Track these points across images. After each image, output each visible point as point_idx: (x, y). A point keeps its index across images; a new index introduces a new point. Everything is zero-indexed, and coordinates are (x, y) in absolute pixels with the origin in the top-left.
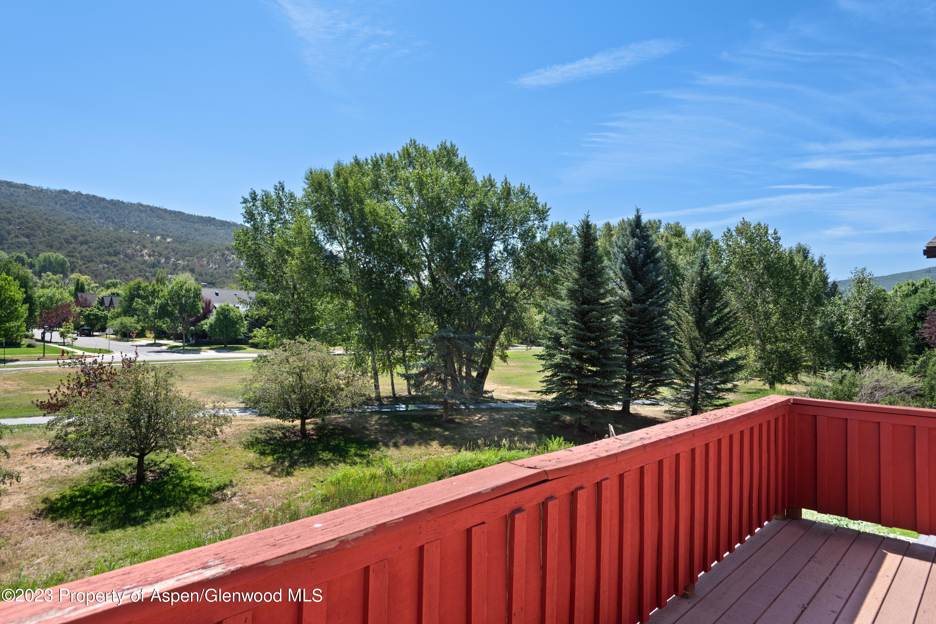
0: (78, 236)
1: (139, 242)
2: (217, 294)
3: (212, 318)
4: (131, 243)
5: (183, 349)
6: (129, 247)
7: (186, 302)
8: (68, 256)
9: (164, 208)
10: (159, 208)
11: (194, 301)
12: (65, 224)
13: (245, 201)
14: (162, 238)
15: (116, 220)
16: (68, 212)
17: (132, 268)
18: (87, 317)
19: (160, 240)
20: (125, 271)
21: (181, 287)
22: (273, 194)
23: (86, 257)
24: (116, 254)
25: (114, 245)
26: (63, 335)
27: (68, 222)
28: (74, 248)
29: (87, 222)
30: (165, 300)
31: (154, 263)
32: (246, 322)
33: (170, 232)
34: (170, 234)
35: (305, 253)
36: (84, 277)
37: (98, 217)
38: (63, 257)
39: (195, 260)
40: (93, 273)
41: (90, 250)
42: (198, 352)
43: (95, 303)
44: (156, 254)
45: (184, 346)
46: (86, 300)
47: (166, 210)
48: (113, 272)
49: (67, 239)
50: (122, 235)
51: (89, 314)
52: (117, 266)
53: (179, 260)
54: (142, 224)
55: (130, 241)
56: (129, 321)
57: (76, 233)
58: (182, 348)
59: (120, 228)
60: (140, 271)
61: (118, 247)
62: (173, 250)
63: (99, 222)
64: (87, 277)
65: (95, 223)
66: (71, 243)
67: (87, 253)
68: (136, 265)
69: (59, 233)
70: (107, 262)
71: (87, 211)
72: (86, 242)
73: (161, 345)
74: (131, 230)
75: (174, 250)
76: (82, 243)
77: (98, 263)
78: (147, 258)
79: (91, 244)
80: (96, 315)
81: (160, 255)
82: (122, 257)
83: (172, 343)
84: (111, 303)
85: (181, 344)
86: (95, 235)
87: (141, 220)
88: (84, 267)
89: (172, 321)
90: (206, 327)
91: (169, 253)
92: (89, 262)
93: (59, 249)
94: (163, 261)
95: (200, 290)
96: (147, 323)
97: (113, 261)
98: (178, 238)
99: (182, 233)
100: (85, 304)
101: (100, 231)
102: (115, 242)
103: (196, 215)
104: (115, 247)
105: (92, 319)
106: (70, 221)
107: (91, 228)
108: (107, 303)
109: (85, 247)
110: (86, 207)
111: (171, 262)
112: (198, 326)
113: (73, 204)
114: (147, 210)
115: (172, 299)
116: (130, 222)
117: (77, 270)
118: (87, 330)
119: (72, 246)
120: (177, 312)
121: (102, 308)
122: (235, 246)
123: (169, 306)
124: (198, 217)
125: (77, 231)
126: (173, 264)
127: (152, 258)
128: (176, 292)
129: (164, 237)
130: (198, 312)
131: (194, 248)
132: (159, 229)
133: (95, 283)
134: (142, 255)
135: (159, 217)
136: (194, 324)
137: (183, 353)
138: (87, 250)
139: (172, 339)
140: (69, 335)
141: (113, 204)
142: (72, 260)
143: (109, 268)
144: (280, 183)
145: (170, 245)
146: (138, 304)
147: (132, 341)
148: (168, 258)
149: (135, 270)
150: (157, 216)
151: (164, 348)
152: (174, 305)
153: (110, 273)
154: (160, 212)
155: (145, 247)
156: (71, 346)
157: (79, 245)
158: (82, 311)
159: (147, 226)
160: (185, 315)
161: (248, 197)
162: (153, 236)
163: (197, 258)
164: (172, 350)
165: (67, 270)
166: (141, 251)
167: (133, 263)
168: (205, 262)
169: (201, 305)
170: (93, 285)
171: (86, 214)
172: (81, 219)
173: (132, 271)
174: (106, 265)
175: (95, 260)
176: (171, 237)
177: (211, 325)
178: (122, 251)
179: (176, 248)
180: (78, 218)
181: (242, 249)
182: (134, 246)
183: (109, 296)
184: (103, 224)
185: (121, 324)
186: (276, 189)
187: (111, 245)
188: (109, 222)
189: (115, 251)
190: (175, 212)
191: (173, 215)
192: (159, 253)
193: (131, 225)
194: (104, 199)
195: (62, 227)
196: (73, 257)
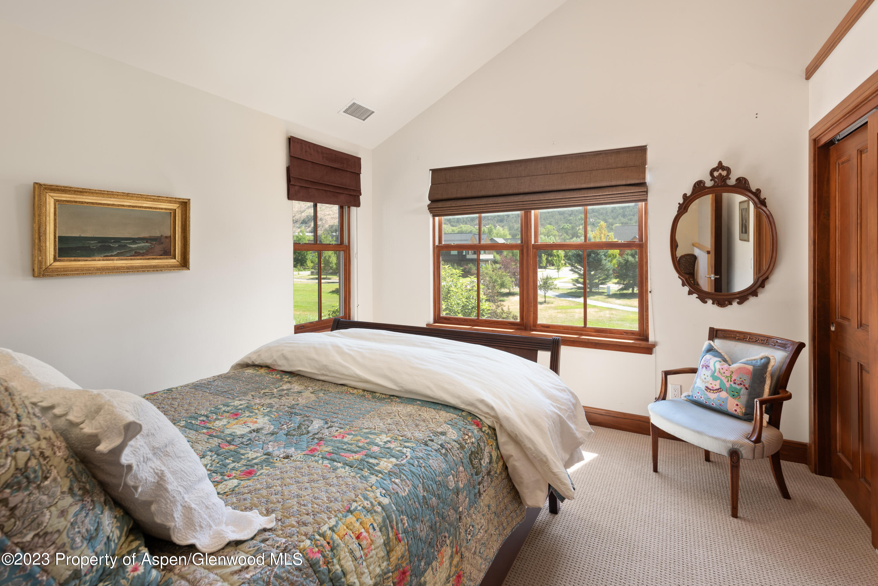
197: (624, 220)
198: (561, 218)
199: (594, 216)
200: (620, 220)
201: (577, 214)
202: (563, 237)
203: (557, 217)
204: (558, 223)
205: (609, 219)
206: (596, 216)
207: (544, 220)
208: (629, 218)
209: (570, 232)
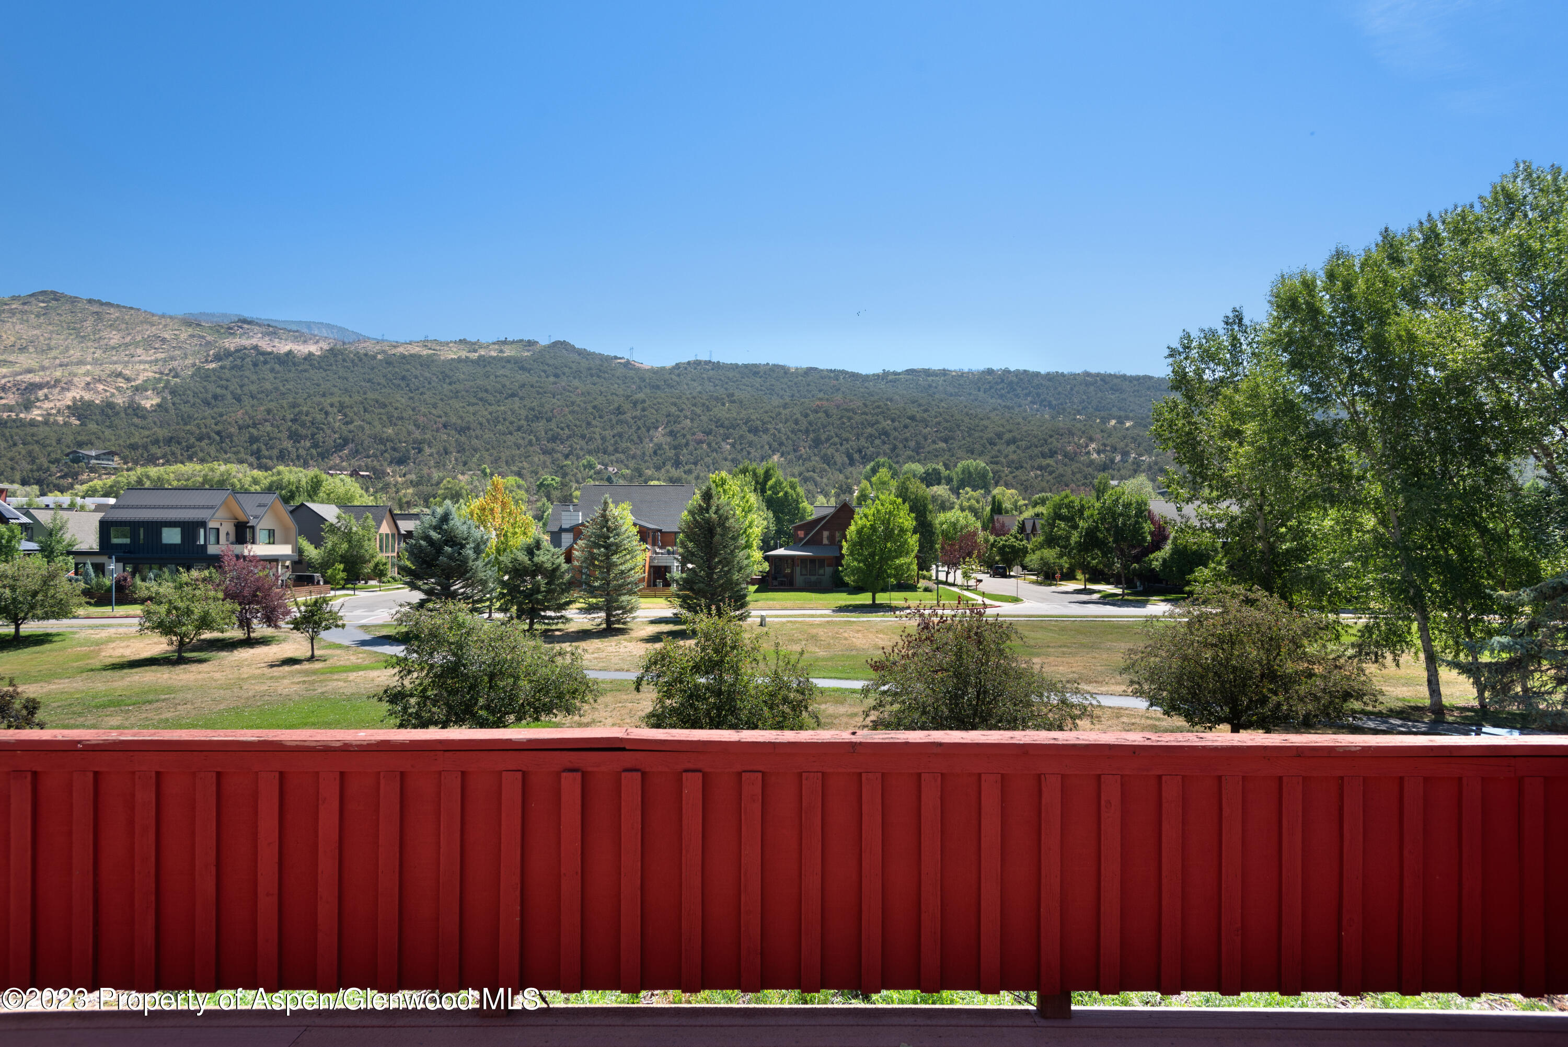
0: (1003, 433)
1: (1083, 432)
3: (1167, 550)
4: (1073, 435)
5: (1122, 600)
6: (1069, 443)
7: (1124, 524)
8: (991, 463)
9: (1121, 373)
10: (1115, 375)
11: (1137, 522)
12: (988, 418)
13: (1173, 353)
14: (1118, 422)
15: (1054, 402)
16: (993, 400)
17: (1073, 473)
18: (1002, 550)
19: (1114, 426)
20: (1064, 479)
21: (1117, 500)
22: (1221, 332)
23: (1013, 462)
24: (1052, 453)
25: (1050, 440)
26: (966, 575)
27: (992, 415)
28: (999, 451)
29: (1017, 410)
30: (1094, 521)
31: (1105, 463)
33: (1131, 411)
34: (1131, 415)
35: (1268, 432)
36: (1010, 491)
37: (1031, 402)
38: (983, 465)
40: (1022, 485)
41: (1019, 452)
42: (1143, 604)
43: (1014, 530)
44: (1108, 448)
45: (1123, 595)
46: (1003, 525)
47: (1124, 377)
48: (1048, 482)
49: (991, 439)
50: (1061, 425)
51: (1004, 546)
52: (1053, 472)
53: (1143, 455)
54: (1090, 403)
55: (1071, 433)
56: (1050, 554)
57: (1001, 429)
58: (1120, 597)
59: (1059, 413)
60: (1086, 478)
61: (1055, 443)
62: (1134, 440)
63: (1031, 409)
64: (1013, 491)
65: (1025, 411)
66: (995, 444)
67: (1013, 457)
68: (1079, 468)
69: (982, 431)
70: (1040, 468)
71: (1017, 396)
72: (1013, 441)
73: (1093, 592)
74: (1075, 415)
75: (1136, 440)
76: (1008, 443)
77: (1029, 469)
78: (1095, 456)
79: (1020, 443)
80: (1012, 547)
81: (1114, 449)
82: (1060, 457)
83: (1109, 589)
84: (1034, 528)
85: (1119, 591)
86: (1025, 428)
87: (1088, 398)
88: (1010, 477)
89: (1105, 554)
90: (1156, 564)
91: (1127, 446)
92: (1017, 469)
93: (981, 454)
94: (1118, 458)
95: (1146, 504)
96: (1074, 558)
97: (1048, 465)
98: (1142, 419)
99: (1149, 410)
100: (999, 531)
101: (1032, 423)
102: (1051, 436)
104: (1051, 443)
105: (1008, 553)
106: (994, 413)
107: (1020, 420)
108: (1029, 529)
109: (1012, 447)
110: (1015, 390)
111: (1131, 460)
112: (1145, 562)
113: (999, 387)
114: (1096, 382)
115: (1103, 519)
116: (1073, 403)
117: (1002, 482)
118: (1001, 568)
119: (996, 448)
120: (1111, 540)
121: (1020, 537)
122: (1156, 430)
123: (1099, 531)
125: (1003, 426)
126: (1134, 463)
127: (1102, 456)
128: (1110, 508)
129: (1121, 422)
130: (1144, 539)
132: (1115, 409)
133: (1024, 499)
134: (1088, 453)
135: (1114, 389)
136: (1138, 559)
137: (1120, 606)
138: (1015, 452)
139: (1111, 584)
140: (973, 575)
141: (1050, 380)
142: (996, 467)
143: (1043, 476)
144: (1235, 310)
145: (1129, 432)
146: (1060, 529)
147: (1056, 585)
148: (1125, 454)
149: (1078, 476)
150: (1112, 389)
151: (1095, 596)
152: (1108, 530)
153: (1044, 484)
154: (1115, 381)
155: (1091, 440)
156: (975, 590)
157: (1005, 445)
158: (995, 541)
159: (1097, 406)
160: (1124, 545)
161: (1176, 344)
162: (1105, 420)
164: (1107, 600)
165: (990, 483)
166: (1087, 446)
167: (1075, 466)
169: (1147, 527)
170: (1021, 502)
171: (1016, 399)
172: (1008, 408)
173: (1074, 479)
174: (1039, 472)
175: (1025, 465)
176: (1132, 419)
177: (1164, 560)
178: (1060, 449)
179: (1138, 435)
180: (1005, 406)
181: (1167, 434)
182: (1076, 439)
183: (1032, 518)
184: (1037, 410)
185: (1041, 559)
186: (1227, 323)
187: (1046, 441)
188: (1045, 406)
189: (1050, 450)
190: (1137, 378)
191: (1135, 382)
192: (1112, 447)
193: (1075, 407)
195: (985, 422)
196: (997, 463)
197: (675, 473)
198: (544, 462)
199: (617, 462)
200: (668, 471)
201: (581, 453)
202: (539, 504)
203: (536, 459)
204: (537, 473)
205: (648, 468)
206: (622, 462)
207: (507, 462)
208: (687, 468)
209: (556, 494)
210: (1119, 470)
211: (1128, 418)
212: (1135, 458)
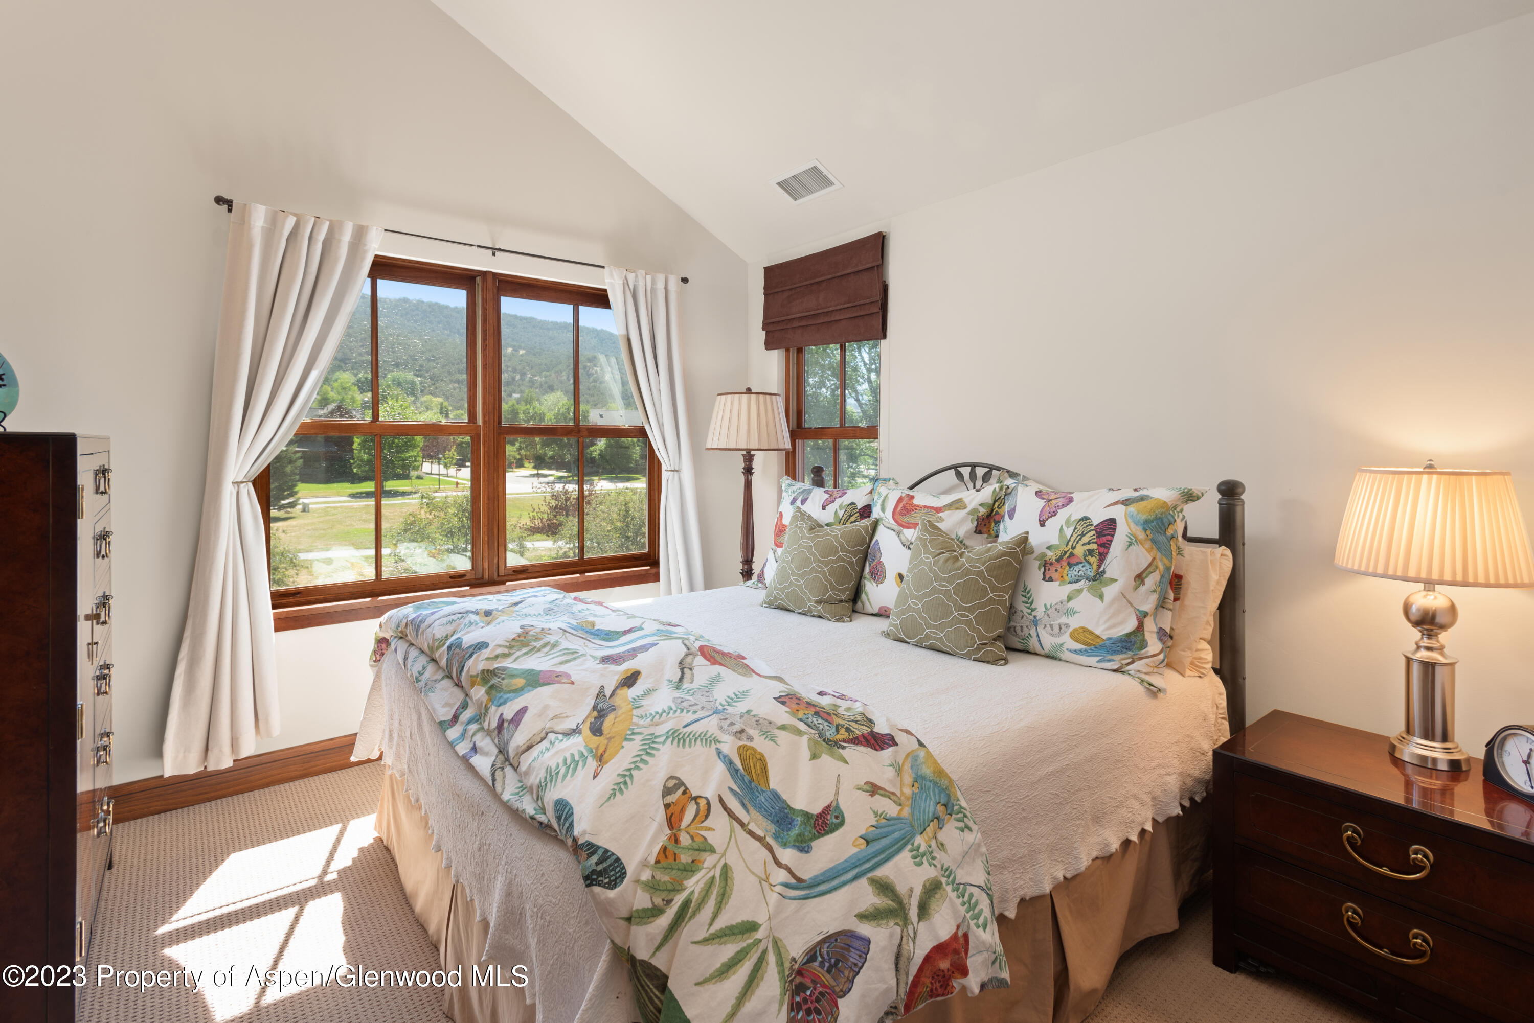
0: (424, 352)
2: (601, 416)
14: (514, 350)
28: (422, 366)
29: (432, 334)
31: (508, 380)
32: (638, 448)
33: (523, 342)
34: (523, 345)
37: (443, 329)
39: (553, 375)
44: (510, 369)
49: (414, 356)
53: (536, 376)
57: (422, 348)
58: (568, 478)
62: (528, 364)
63: (444, 334)
64: (439, 399)
65: (440, 335)
66: (418, 361)
67: (435, 372)
69: (404, 349)
70: (458, 381)
71: (430, 322)
72: (433, 358)
73: (545, 476)
77: (448, 382)
81: (515, 370)
90: (595, 454)
91: (524, 368)
94: (518, 377)
98: (532, 349)
99: (536, 343)
101: (447, 345)
103: (550, 320)
106: (413, 335)
107: (436, 342)
109: (433, 364)
110: (429, 317)
111: (527, 379)
113: (415, 314)
119: (419, 364)
124: (552, 322)
125: (422, 346)
126: (529, 381)
129: (516, 349)
131: (552, 361)
132: (510, 340)
135: (508, 325)
138: (435, 367)
139: (558, 469)
143: (460, 388)
145: (523, 358)
147: (513, 471)
148: (523, 374)
151: (548, 479)
154: (509, 319)
157: (426, 362)
163: (556, 372)
164: (559, 480)
165: (418, 392)
168: (565, 378)
171: (430, 325)
172: (425, 331)
174: (456, 385)
176: (524, 349)
177: (601, 453)
184: (448, 335)
191: (525, 321)
192: (513, 368)
194: (447, 307)
210: (519, 386)
211: (520, 347)
212: (530, 378)
